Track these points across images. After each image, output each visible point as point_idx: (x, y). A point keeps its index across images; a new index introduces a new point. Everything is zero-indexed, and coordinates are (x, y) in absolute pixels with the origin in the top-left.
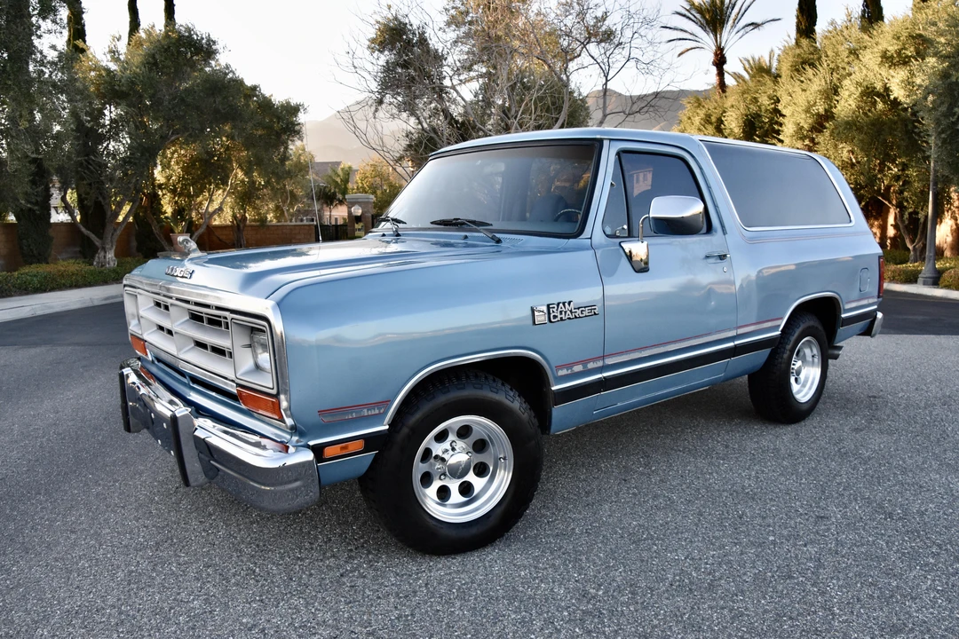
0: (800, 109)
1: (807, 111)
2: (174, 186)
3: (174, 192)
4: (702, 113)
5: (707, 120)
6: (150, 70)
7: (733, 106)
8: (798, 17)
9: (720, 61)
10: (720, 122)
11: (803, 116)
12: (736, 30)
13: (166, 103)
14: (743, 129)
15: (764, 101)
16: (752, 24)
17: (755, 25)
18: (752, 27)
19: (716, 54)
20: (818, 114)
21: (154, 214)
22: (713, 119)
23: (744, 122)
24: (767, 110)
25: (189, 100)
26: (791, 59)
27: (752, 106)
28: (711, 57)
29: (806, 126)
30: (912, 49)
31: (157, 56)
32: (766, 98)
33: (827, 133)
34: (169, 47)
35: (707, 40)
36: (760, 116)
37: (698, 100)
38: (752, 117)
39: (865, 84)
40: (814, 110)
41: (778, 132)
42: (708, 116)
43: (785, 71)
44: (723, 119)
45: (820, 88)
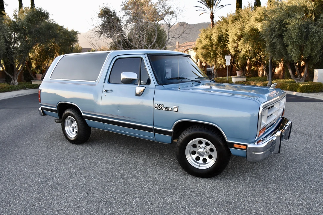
0: (233, 34)
1: (236, 35)
2: (36, 59)
3: (36, 60)
4: (205, 34)
5: (207, 37)
6: (28, 22)
7: (214, 32)
8: (236, 4)
9: (212, 17)
10: (211, 37)
11: (235, 36)
12: (217, 7)
13: (33, 33)
14: (218, 40)
15: (224, 31)
16: (222, 6)
17: (223, 6)
18: (222, 7)
19: (211, 15)
20: (239, 36)
21: (29, 68)
22: (209, 36)
23: (218, 38)
24: (225, 34)
25: (41, 31)
26: (232, 18)
27: (220, 33)
28: (210, 16)
29: (235, 39)
30: (263, 17)
31: (30, 18)
32: (224, 30)
33: (242, 41)
34: (34, 15)
35: (208, 10)
36: (223, 36)
37: (204, 30)
38: (220, 36)
39: (251, 27)
40: (238, 34)
41: (228, 41)
42: (207, 35)
43: (230, 21)
44: (212, 36)
45: (239, 27)
